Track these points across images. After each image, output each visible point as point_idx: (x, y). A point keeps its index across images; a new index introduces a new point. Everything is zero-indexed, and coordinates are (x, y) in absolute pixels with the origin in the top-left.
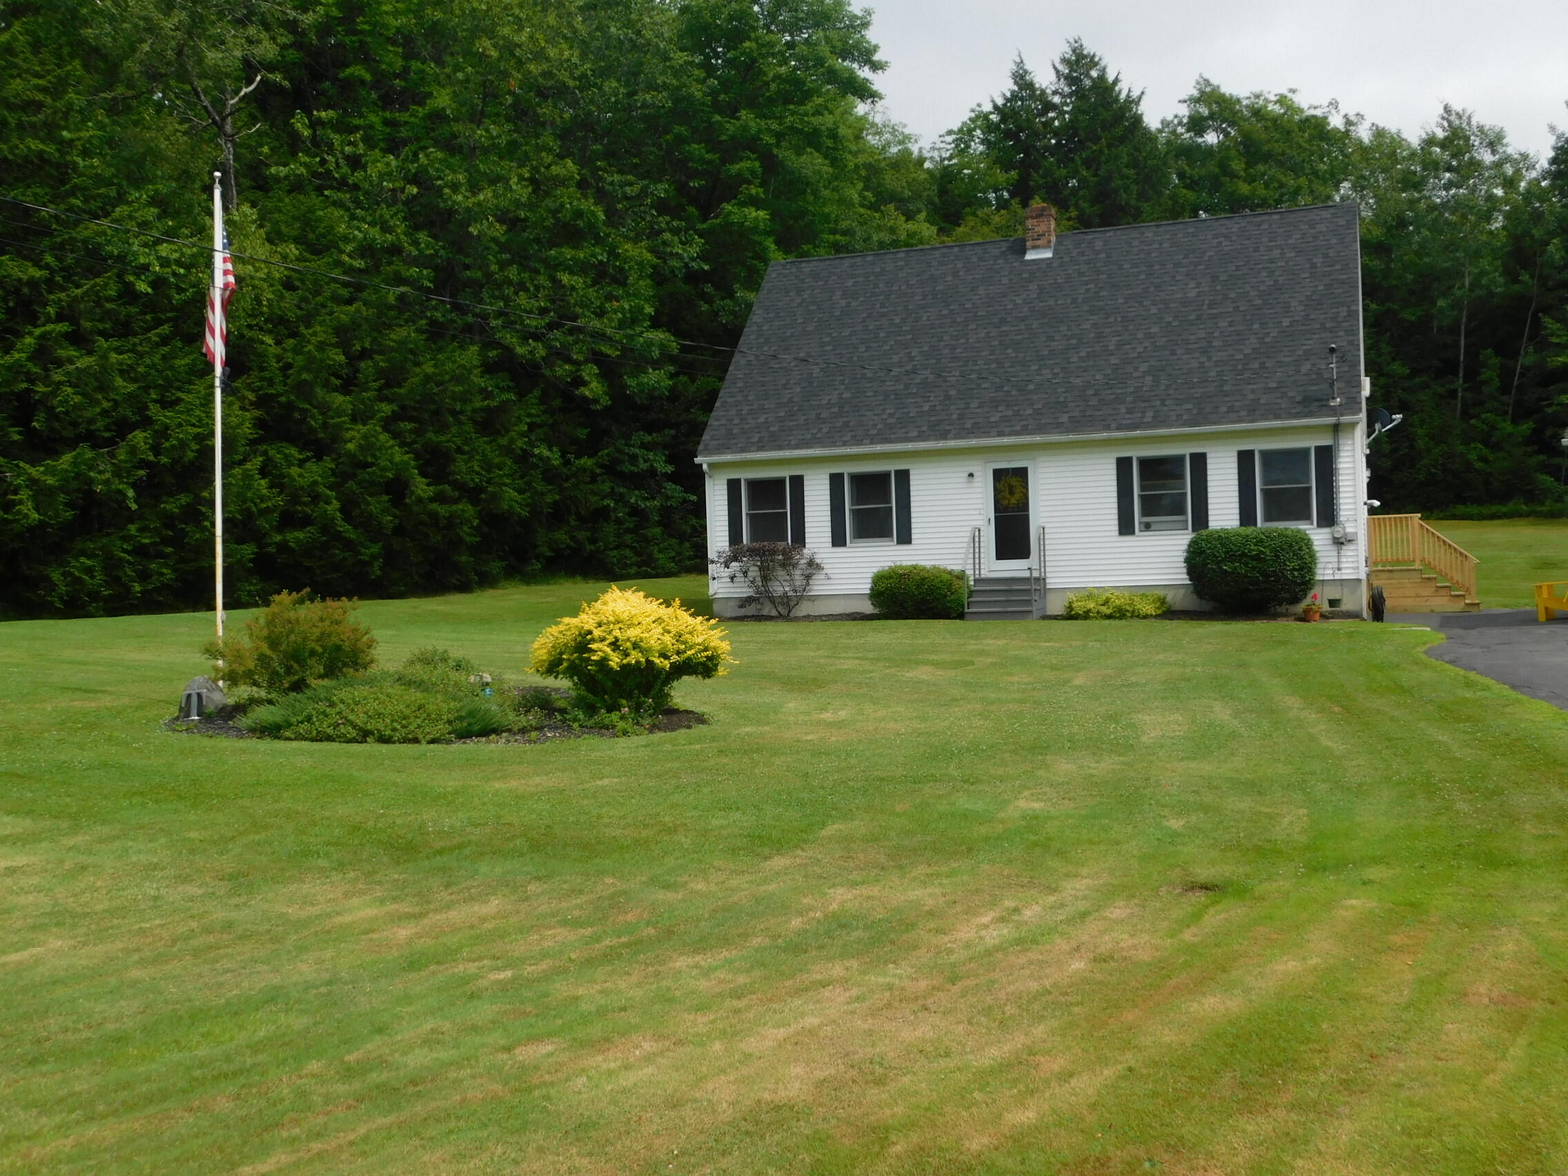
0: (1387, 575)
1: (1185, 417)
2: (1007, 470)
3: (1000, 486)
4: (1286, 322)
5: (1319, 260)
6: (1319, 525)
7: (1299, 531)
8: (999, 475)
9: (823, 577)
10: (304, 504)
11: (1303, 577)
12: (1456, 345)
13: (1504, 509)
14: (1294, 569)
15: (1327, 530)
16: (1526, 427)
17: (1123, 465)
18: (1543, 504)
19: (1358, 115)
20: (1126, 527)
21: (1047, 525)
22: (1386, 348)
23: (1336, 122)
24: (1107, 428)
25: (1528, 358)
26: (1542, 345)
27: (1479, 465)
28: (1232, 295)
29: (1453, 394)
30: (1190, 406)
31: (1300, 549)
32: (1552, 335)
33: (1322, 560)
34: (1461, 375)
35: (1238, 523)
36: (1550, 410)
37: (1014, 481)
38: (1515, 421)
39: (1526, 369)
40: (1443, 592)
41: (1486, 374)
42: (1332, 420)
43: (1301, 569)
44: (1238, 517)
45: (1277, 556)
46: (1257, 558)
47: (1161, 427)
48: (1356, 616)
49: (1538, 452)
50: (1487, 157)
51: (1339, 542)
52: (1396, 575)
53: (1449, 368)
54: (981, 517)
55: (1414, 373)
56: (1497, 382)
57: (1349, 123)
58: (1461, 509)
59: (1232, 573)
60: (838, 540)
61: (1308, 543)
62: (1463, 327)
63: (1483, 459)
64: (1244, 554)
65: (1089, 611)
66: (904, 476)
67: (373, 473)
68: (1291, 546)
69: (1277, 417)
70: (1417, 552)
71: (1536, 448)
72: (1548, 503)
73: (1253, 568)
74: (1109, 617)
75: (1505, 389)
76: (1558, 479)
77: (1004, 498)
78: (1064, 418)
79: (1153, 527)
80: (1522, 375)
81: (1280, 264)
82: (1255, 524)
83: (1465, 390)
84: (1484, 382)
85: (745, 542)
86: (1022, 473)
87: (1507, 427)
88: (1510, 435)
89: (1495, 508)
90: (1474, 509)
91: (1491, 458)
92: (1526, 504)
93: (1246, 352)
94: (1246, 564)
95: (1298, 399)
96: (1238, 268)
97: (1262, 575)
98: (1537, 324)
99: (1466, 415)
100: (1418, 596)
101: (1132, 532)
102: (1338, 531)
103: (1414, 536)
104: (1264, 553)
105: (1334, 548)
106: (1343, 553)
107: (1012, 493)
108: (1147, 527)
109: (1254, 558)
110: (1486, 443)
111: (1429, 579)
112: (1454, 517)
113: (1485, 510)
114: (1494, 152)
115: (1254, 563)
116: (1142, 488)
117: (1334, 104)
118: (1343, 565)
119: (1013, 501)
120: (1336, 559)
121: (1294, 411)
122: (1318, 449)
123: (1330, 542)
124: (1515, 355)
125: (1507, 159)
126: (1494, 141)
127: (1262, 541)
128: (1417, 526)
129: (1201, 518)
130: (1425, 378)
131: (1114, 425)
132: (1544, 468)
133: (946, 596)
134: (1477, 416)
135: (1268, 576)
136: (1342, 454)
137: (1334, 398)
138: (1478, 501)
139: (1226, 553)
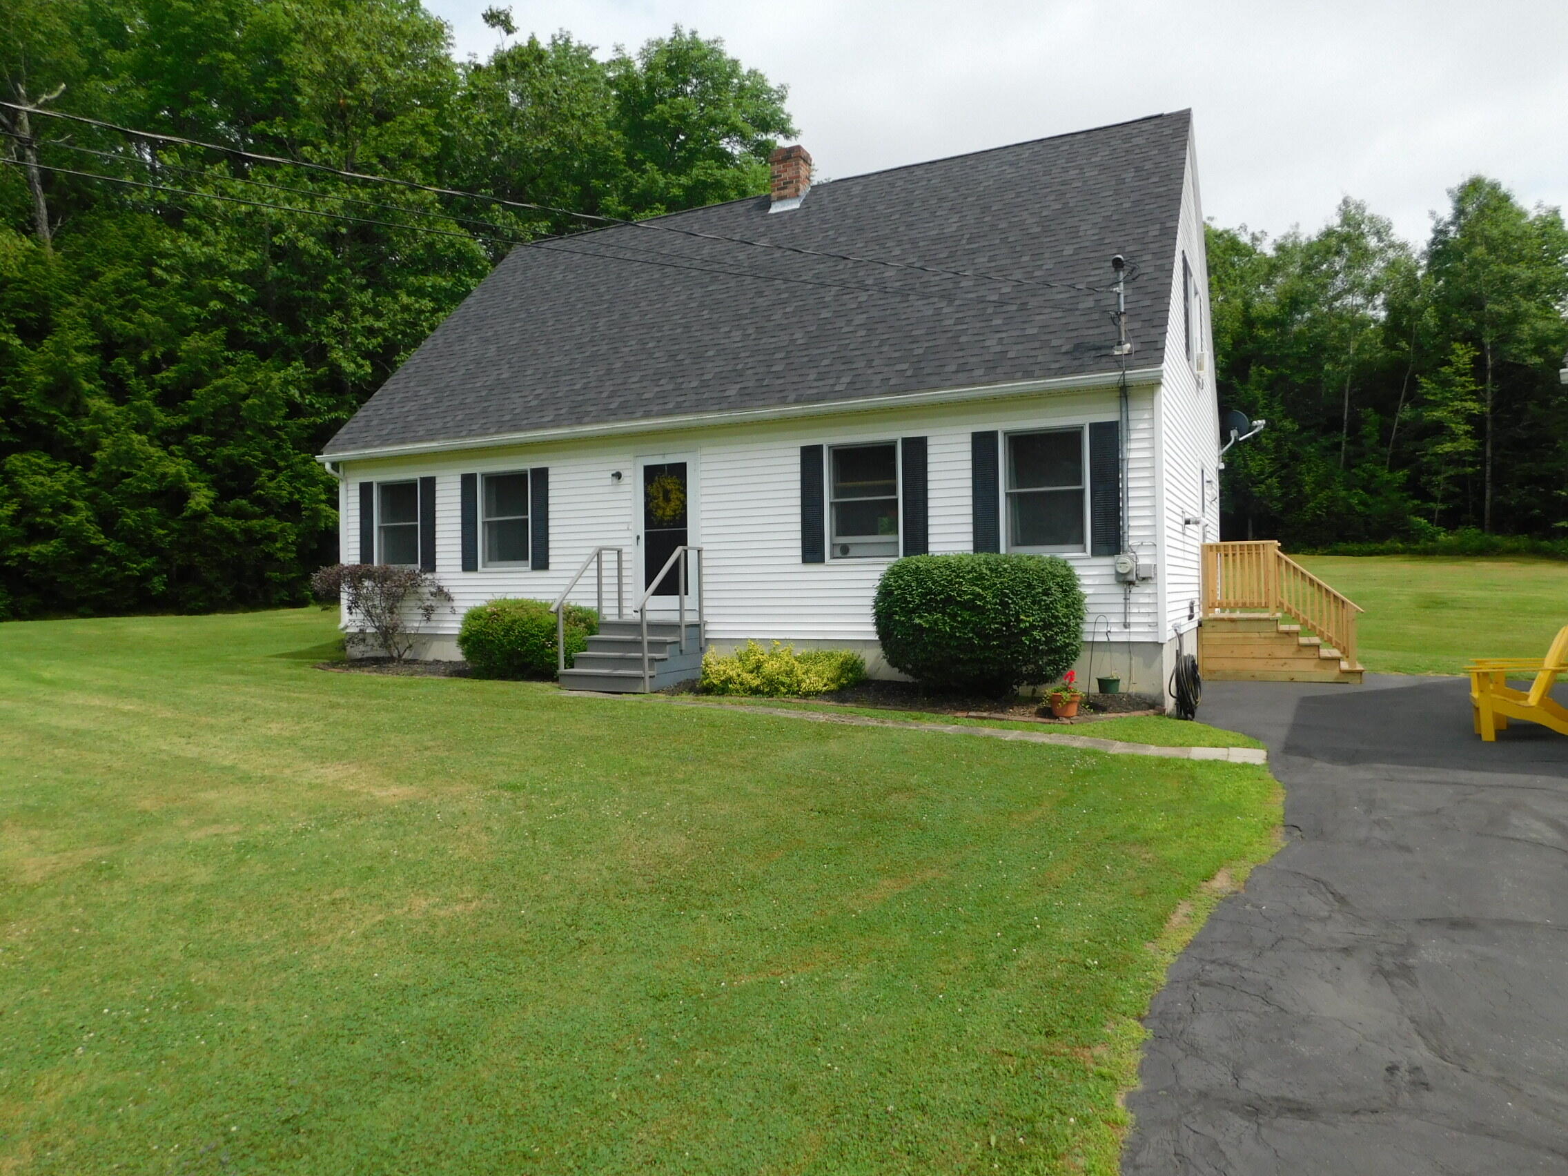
0: (1230, 626)
1: (892, 382)
2: (663, 466)
3: (652, 491)
4: (1068, 250)
5: (1128, 176)
6: (1095, 553)
7: (1053, 562)
8: (651, 473)
9: (448, 610)
10: (44, 515)
11: (1050, 640)
12: (1342, 407)
13: (1381, 547)
14: (1033, 627)
15: (1108, 561)
16: (1401, 475)
17: (810, 457)
18: (1417, 542)
19: (1262, 232)
20: (812, 552)
21: (705, 547)
22: (1278, 408)
23: (1245, 239)
24: (783, 401)
25: (1406, 413)
26: (1420, 402)
27: (1360, 508)
28: (1003, 225)
29: (1337, 446)
30: (904, 366)
31: (1046, 593)
32: (1427, 393)
33: (1091, 609)
34: (1345, 431)
35: (969, 547)
36: (1425, 460)
37: (670, 484)
38: (1391, 471)
39: (1403, 424)
40: (1307, 653)
41: (1367, 429)
42: (1112, 376)
43: (1047, 626)
44: (970, 537)
45: (1005, 605)
46: (970, 606)
47: (858, 397)
48: (1153, 704)
49: (1413, 498)
50: (1372, 242)
51: (1126, 581)
52: (1241, 626)
53: (1334, 425)
54: (628, 534)
55: (1303, 429)
56: (1376, 437)
57: (1254, 238)
58: (1342, 546)
59: (931, 630)
60: (469, 564)
61: (1068, 584)
62: (1347, 391)
63: (1363, 503)
64: (949, 600)
65: (729, 680)
66: (541, 476)
67: (130, 484)
68: (1030, 586)
69: (1028, 375)
70: (1272, 594)
71: (1411, 493)
72: (1422, 541)
73: (965, 623)
74: (756, 691)
75: (1384, 441)
76: (1431, 521)
77: (658, 507)
78: (732, 391)
79: (852, 552)
80: (1399, 430)
81: (1075, 185)
82: (997, 551)
83: (1347, 442)
84: (1364, 437)
85: (376, 563)
86: (679, 471)
87: (1385, 475)
88: (1388, 482)
89: (1373, 547)
90: (1355, 547)
91: (1370, 501)
92: (1401, 542)
93: (1004, 290)
94: (953, 616)
95: (1064, 349)
96: (1018, 195)
97: (978, 635)
98: (1414, 384)
99: (1349, 465)
100: (1271, 657)
101: (820, 560)
102: (1124, 562)
103: (1267, 572)
104: (982, 598)
105: (1119, 590)
106: (1133, 598)
107: (667, 499)
108: (845, 551)
109: (965, 606)
110: (1365, 489)
111: (1287, 633)
112: (1336, 553)
113: (1365, 548)
114: (1380, 240)
115: (966, 615)
116: (837, 492)
117: (1244, 228)
118: (1132, 619)
119: (669, 512)
120: (1121, 609)
121: (1054, 366)
122: (1094, 427)
123: (1112, 580)
124: (1392, 413)
125: (1392, 245)
126: (1381, 232)
127: (981, 577)
128: (1272, 558)
129: (917, 539)
130: (1312, 433)
131: (792, 397)
132: (1418, 512)
133: (544, 646)
134: (1359, 466)
135: (988, 638)
136: (1134, 436)
137: (1120, 343)
138: (1359, 540)
139: (923, 595)
